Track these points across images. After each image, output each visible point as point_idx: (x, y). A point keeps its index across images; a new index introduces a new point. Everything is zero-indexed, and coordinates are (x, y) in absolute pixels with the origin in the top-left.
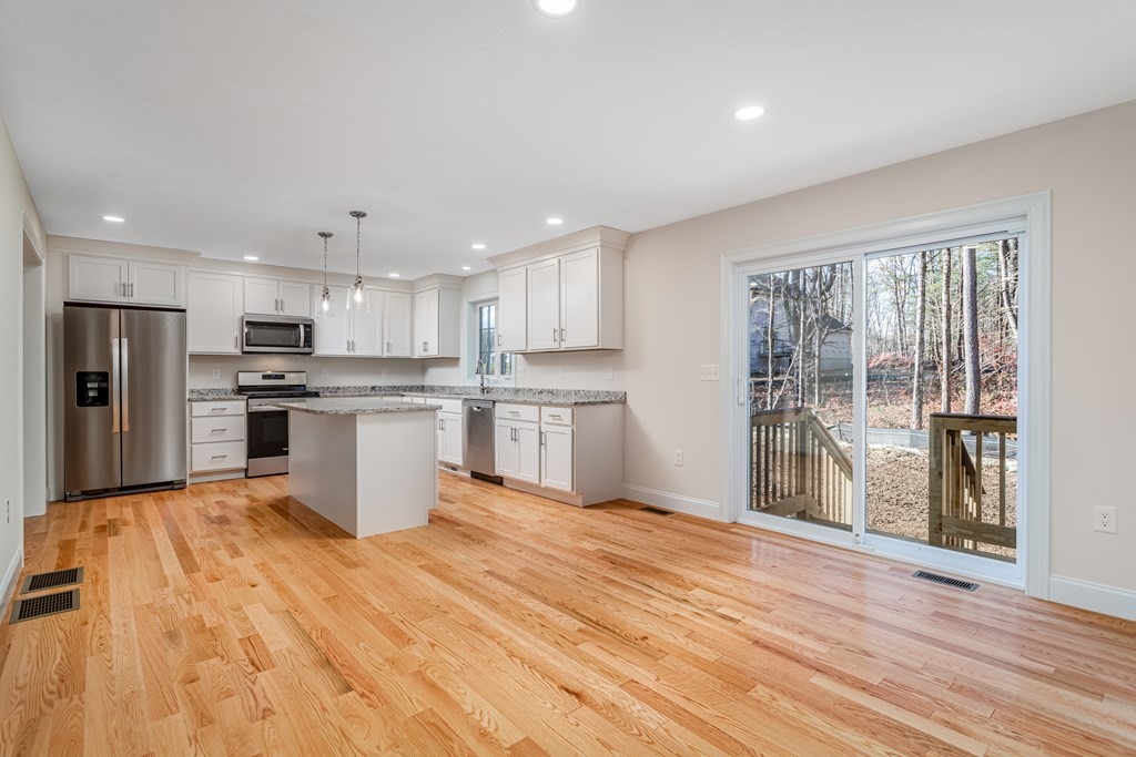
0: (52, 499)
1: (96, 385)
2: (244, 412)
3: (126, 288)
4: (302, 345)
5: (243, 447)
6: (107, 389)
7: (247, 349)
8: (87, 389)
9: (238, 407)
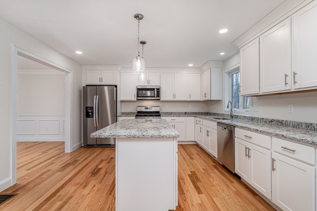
1: (90, 111)
4: (156, 96)
6: (93, 112)
7: (138, 98)
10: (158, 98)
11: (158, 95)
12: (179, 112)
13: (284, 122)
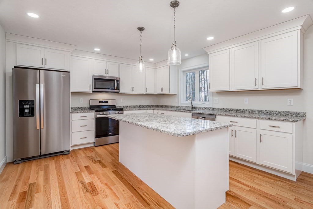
0: (8, 161)
1: (28, 106)
2: (93, 117)
3: (44, 61)
4: (116, 88)
5: (93, 133)
6: (34, 108)
7: (94, 90)
8: (24, 109)
9: (91, 115)
10: (117, 91)
11: (118, 88)
12: (134, 105)
13: (242, 110)
